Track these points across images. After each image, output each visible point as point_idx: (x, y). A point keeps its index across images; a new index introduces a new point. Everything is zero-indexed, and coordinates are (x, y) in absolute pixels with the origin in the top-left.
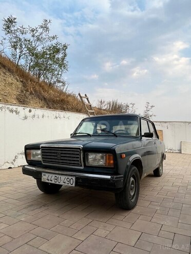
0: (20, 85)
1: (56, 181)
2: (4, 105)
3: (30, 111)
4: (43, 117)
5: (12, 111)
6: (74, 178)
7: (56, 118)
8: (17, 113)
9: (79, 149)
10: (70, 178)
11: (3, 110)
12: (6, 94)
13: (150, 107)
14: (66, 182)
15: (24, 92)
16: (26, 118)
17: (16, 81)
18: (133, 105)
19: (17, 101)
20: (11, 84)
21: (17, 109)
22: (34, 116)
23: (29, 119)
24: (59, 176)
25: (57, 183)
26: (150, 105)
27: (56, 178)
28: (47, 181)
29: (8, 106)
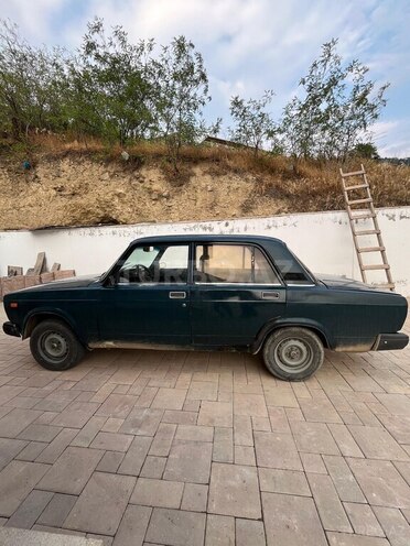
0: (251, 186)
3: (227, 225)
7: (269, 227)
12: (226, 205)
17: (245, 183)
20: (237, 189)
22: (233, 230)
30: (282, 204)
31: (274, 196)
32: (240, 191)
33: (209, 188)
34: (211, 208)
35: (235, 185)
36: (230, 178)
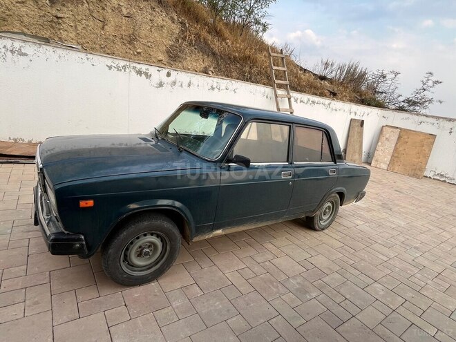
0: (176, 29)
2: (128, 63)
3: (169, 75)
4: (189, 85)
5: (139, 73)
7: (213, 88)
8: (148, 76)
11: (127, 70)
12: (149, 44)
13: (430, 83)
15: (180, 41)
16: (161, 85)
17: (170, 21)
18: (397, 74)
19: (167, 56)
20: (162, 26)
21: (147, 69)
22: (175, 83)
23: (167, 88)
26: (434, 78)
29: (135, 65)
30: (207, 62)
31: (201, 50)
32: (165, 31)
33: (125, 12)
34: (130, 43)
35: (159, 21)
36: (153, 8)
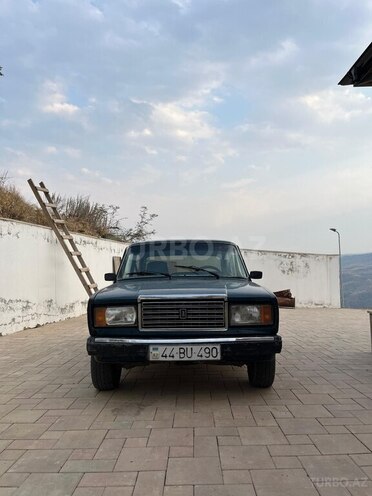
1: (182, 355)
6: (218, 347)
9: (222, 299)
10: (211, 347)
13: (148, 217)
14: (204, 354)
18: (115, 209)
24: (189, 347)
25: (186, 359)
26: (150, 212)
27: (182, 351)
28: (164, 359)
